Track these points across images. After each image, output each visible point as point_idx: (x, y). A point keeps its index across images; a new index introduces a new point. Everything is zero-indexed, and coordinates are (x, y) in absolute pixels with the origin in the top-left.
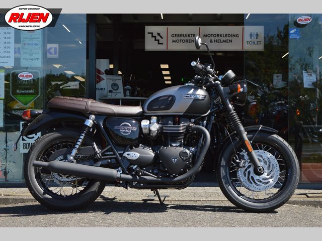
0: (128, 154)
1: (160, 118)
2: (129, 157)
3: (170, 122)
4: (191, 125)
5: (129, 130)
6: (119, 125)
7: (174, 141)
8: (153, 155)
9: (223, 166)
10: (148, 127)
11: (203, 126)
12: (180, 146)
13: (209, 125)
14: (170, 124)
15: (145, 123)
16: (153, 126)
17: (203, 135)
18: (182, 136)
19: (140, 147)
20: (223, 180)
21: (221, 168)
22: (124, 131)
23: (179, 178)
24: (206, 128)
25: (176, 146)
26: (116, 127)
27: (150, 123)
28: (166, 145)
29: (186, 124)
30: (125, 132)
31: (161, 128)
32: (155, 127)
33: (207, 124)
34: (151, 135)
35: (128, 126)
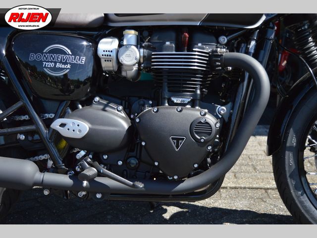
0: (63, 125)
1: (146, 33)
2: (64, 132)
3: (168, 43)
4: (222, 51)
5: (66, 63)
6: (41, 51)
7: (178, 92)
8: (125, 125)
9: (291, 149)
10: (114, 55)
11: (247, 52)
12: (193, 104)
13: (262, 52)
14: (169, 48)
15: (107, 45)
16: (128, 52)
17: (247, 75)
18: (198, 79)
19: (95, 106)
20: (289, 180)
21: (287, 152)
22: (52, 65)
23: (188, 183)
24: (256, 56)
25: (183, 105)
26: (33, 57)
27: (120, 46)
28: (158, 103)
29: (208, 49)
30: (55, 69)
31: (147, 59)
32: (132, 57)
33: (258, 48)
34: (124, 74)
35: (64, 53)
